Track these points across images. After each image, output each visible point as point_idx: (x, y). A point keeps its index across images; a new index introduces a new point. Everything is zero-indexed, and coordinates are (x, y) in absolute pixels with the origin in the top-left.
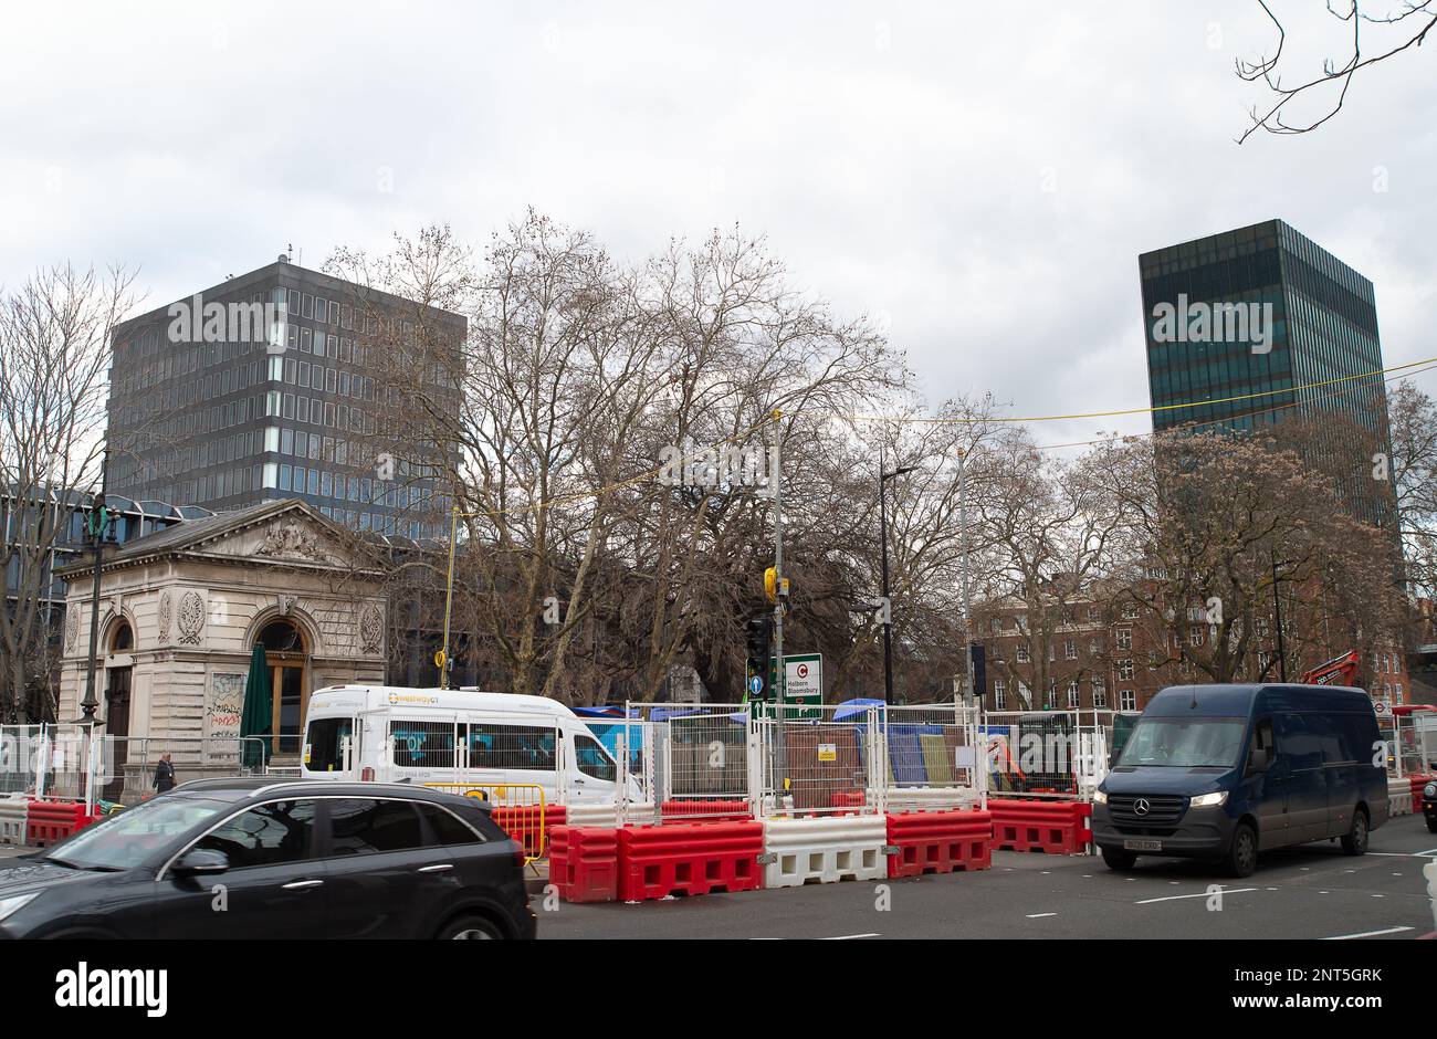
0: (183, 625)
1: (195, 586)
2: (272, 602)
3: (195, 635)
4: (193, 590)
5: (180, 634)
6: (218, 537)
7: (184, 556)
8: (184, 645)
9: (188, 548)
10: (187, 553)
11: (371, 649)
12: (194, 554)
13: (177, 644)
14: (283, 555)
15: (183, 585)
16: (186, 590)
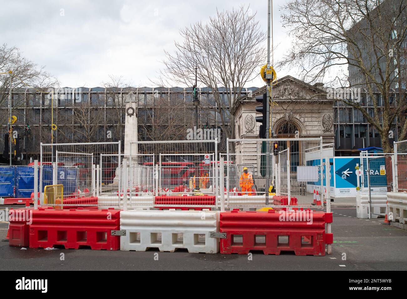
0: (247, 127)
1: (250, 113)
2: (282, 116)
3: (252, 130)
4: (250, 114)
5: (246, 130)
6: (256, 94)
7: (244, 102)
8: (248, 134)
9: (245, 99)
10: (244, 101)
11: (328, 131)
12: (247, 101)
13: (245, 133)
14: (284, 98)
15: (246, 113)
16: (247, 114)
